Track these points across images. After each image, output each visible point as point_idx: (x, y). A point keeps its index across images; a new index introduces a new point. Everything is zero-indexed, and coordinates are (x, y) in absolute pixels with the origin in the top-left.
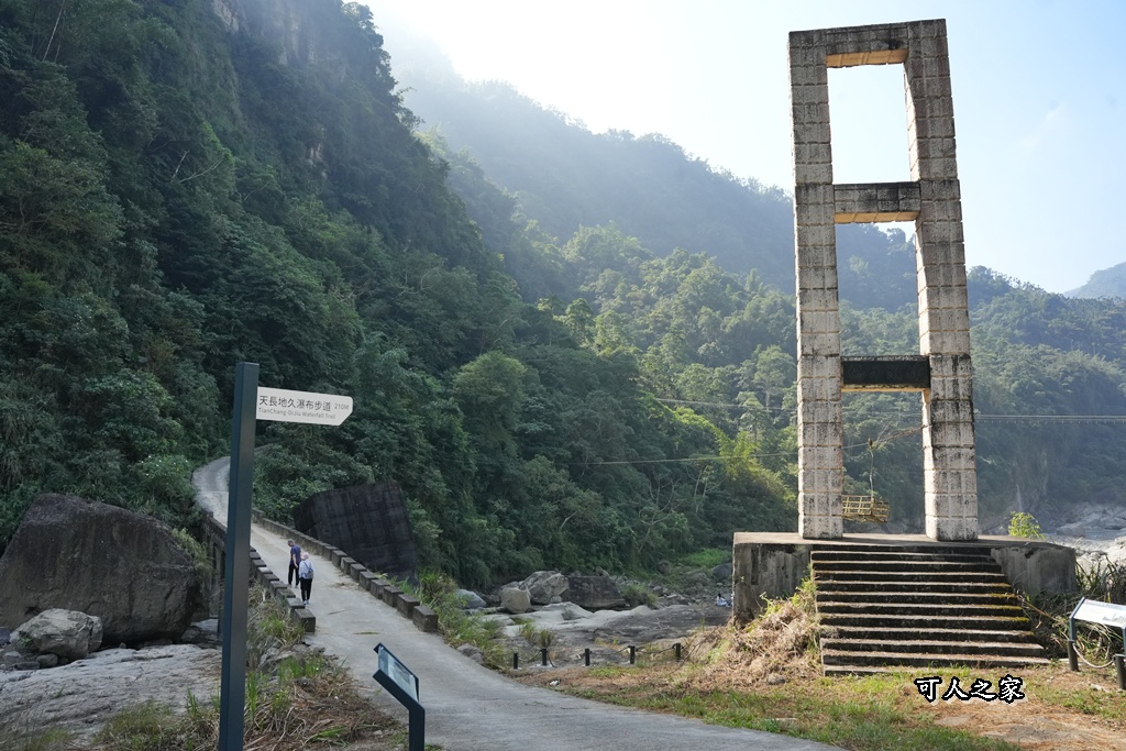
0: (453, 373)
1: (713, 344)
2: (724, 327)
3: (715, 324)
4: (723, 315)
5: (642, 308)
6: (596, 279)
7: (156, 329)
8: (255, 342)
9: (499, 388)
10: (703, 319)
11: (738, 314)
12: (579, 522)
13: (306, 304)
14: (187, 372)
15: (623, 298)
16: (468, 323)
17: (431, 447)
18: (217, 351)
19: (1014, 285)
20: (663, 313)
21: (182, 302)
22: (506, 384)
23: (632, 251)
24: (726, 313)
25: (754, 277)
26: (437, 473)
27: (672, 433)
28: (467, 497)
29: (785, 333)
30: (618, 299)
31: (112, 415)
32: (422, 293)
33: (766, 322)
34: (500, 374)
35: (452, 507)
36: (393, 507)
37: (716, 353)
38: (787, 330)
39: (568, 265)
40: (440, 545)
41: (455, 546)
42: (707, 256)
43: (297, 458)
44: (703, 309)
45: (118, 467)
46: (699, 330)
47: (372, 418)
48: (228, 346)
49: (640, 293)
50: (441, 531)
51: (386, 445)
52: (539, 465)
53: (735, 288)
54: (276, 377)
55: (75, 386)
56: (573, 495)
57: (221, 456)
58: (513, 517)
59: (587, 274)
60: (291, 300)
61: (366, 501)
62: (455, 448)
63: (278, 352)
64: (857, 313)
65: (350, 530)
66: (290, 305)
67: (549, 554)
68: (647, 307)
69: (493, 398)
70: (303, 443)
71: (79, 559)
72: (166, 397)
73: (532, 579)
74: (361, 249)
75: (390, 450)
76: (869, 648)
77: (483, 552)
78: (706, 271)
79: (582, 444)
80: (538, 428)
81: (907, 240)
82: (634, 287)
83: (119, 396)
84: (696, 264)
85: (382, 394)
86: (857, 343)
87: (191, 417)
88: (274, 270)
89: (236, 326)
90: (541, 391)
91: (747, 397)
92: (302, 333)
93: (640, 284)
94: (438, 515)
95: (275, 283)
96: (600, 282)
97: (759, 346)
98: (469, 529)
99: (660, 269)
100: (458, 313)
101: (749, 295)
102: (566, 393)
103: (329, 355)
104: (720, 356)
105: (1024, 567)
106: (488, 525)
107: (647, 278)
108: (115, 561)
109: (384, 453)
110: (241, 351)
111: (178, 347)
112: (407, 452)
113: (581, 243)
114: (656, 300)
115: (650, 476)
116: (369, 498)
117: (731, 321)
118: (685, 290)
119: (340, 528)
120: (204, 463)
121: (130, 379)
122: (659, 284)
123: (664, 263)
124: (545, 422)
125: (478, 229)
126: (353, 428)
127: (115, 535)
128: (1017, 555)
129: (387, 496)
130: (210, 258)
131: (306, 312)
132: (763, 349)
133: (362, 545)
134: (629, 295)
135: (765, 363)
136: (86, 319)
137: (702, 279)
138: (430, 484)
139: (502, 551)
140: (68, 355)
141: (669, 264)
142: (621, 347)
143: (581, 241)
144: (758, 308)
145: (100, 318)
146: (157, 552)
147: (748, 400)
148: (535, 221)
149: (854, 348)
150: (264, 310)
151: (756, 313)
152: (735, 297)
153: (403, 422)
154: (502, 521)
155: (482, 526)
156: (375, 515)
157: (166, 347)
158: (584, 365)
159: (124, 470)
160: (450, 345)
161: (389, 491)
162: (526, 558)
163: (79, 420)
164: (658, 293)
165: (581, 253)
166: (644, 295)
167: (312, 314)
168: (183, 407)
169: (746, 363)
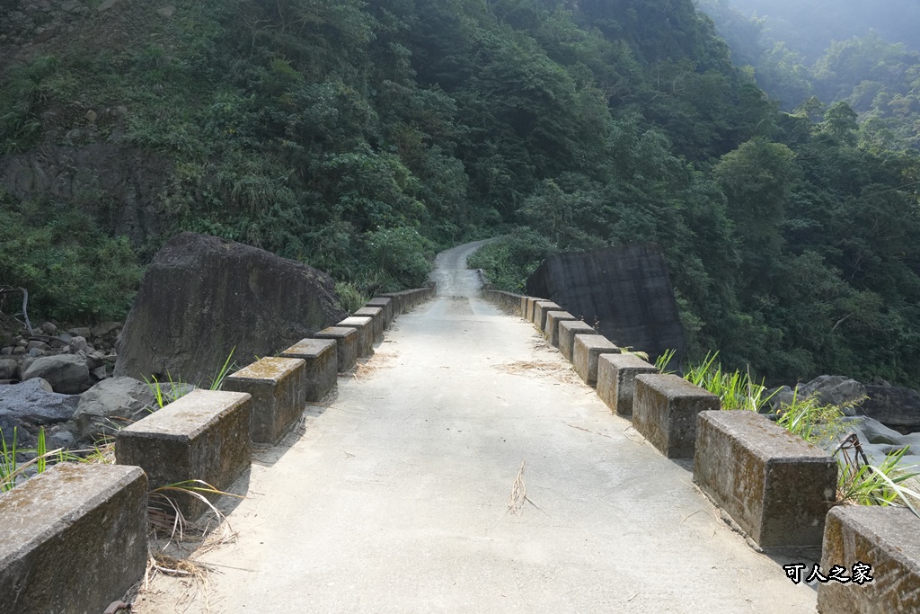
0: (713, 163)
7: (407, 120)
8: (507, 135)
9: (765, 174)
13: (555, 93)
14: (434, 158)
16: (722, 123)
17: (692, 233)
18: (467, 143)
21: (434, 97)
22: (774, 170)
26: (698, 261)
28: (729, 291)
31: (347, 188)
32: (675, 96)
34: (767, 160)
35: (714, 300)
39: (817, 82)
40: (700, 341)
41: (717, 343)
43: (546, 240)
45: (346, 238)
47: (627, 203)
48: (480, 137)
49: (905, 100)
50: (703, 324)
52: (810, 260)
54: (528, 167)
55: (314, 163)
56: (848, 296)
57: (470, 240)
58: (780, 316)
59: (839, 89)
60: (539, 89)
61: (616, 267)
62: (718, 237)
63: (531, 145)
65: (595, 304)
66: (539, 94)
67: (819, 358)
69: (760, 186)
70: (551, 224)
71: (209, 315)
72: (410, 178)
73: (816, 384)
74: (613, 59)
77: (748, 350)
79: (855, 242)
80: (805, 224)
82: (897, 96)
83: (354, 169)
85: (640, 177)
87: (435, 199)
88: (524, 62)
89: (488, 119)
90: (807, 187)
92: (553, 122)
93: (904, 94)
94: (698, 307)
95: (524, 74)
98: (734, 324)
100: (713, 115)
102: (831, 193)
103: (580, 148)
106: (753, 323)
108: (251, 321)
109: (641, 236)
110: (493, 142)
111: (429, 136)
112: (665, 237)
113: (833, 59)
116: (620, 264)
119: (581, 301)
120: (451, 246)
121: (367, 154)
124: (812, 218)
126: (606, 211)
127: (253, 285)
129: (644, 262)
130: (460, 57)
131: (556, 100)
136: (328, 100)
138: (690, 272)
139: (769, 352)
140: (312, 136)
143: (833, 56)
145: (342, 98)
146: (305, 312)
150: (514, 102)
153: (661, 205)
154: (767, 320)
155: (747, 321)
156: (627, 286)
157: (416, 136)
158: (853, 163)
159: (354, 242)
160: (706, 146)
162: (797, 360)
163: (317, 195)
165: (832, 68)
167: (562, 102)
168: (429, 189)
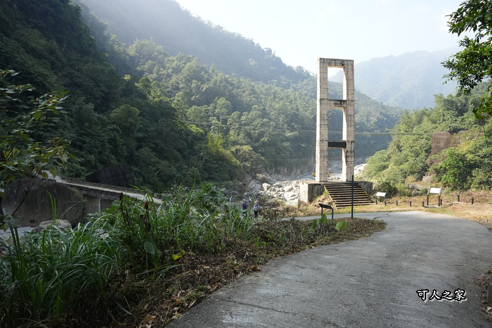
0: (109, 113)
1: (197, 96)
2: (202, 89)
3: (198, 87)
4: (202, 84)
5: (166, 79)
6: (144, 64)
9: (130, 120)
10: (193, 85)
11: (208, 84)
12: (162, 174)
15: (157, 74)
16: (104, 88)
19: (311, 74)
20: (175, 81)
22: (133, 118)
23: (159, 52)
24: (203, 83)
25: (213, 67)
27: (187, 135)
29: (227, 92)
30: (155, 74)
32: (84, 75)
33: (219, 87)
36: (127, 173)
37: (199, 100)
38: (228, 91)
39: (131, 57)
42: (193, 57)
44: (194, 81)
46: (191, 90)
47: (86, 136)
49: (165, 72)
51: (96, 147)
52: (146, 151)
53: (206, 72)
56: (159, 163)
59: (140, 62)
60: (41, 82)
64: (253, 83)
66: (41, 84)
68: (168, 79)
69: (129, 124)
74: (52, 52)
75: (97, 148)
76: (343, 204)
78: (193, 64)
79: (159, 141)
80: (142, 136)
81: (273, 53)
82: (162, 69)
84: (189, 60)
85: (87, 124)
86: (255, 97)
88: (30, 67)
91: (213, 120)
93: (164, 68)
95: (32, 74)
96: (146, 66)
97: (217, 97)
99: (173, 61)
100: (100, 84)
101: (211, 75)
104: (201, 101)
105: (364, 186)
107: (168, 65)
113: (137, 47)
114: (171, 76)
115: (181, 153)
116: (119, 171)
117: (205, 87)
118: (185, 71)
122: (173, 68)
123: (175, 58)
124: (144, 132)
125: (95, 41)
126: (80, 140)
128: (363, 184)
129: (125, 169)
132: (218, 99)
134: (160, 73)
135: (220, 105)
137: (192, 67)
141: (177, 59)
142: (161, 98)
143: (137, 46)
144: (216, 81)
146: (70, 197)
147: (214, 120)
148: (115, 36)
149: (254, 99)
151: (215, 84)
152: (206, 76)
156: (122, 177)
158: (154, 107)
164: (173, 72)
165: (136, 52)
166: (166, 73)
169: (212, 105)
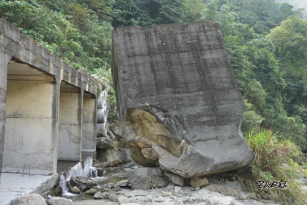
36: (210, 49)
61: (175, 41)
62: (271, 70)
65: (154, 71)
116: (180, 38)
119: (141, 68)
129: (202, 37)
133: (169, 90)
156: (186, 57)
161: (205, 31)
